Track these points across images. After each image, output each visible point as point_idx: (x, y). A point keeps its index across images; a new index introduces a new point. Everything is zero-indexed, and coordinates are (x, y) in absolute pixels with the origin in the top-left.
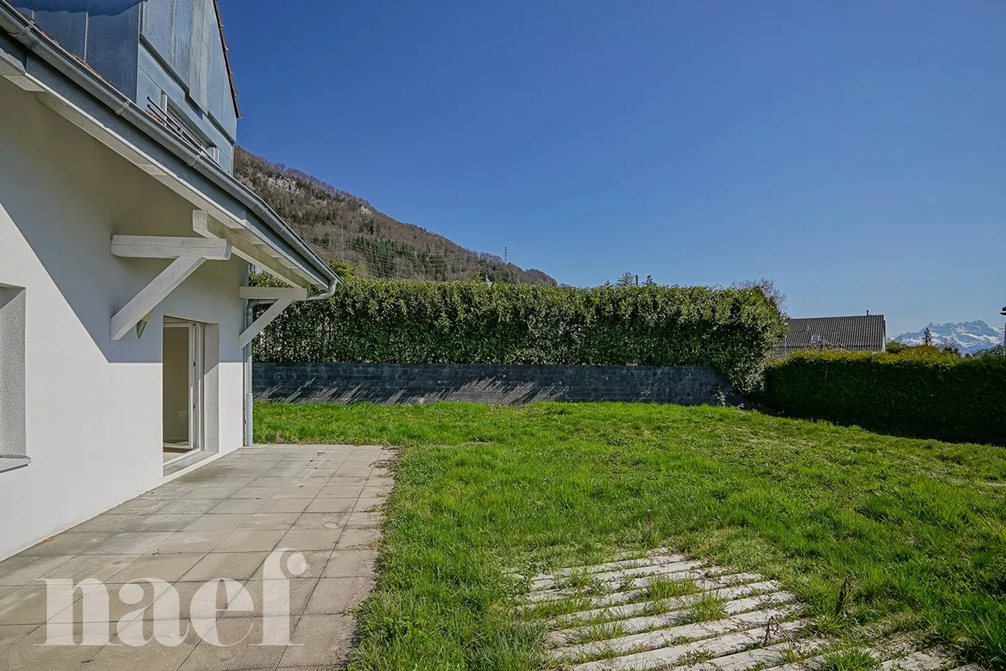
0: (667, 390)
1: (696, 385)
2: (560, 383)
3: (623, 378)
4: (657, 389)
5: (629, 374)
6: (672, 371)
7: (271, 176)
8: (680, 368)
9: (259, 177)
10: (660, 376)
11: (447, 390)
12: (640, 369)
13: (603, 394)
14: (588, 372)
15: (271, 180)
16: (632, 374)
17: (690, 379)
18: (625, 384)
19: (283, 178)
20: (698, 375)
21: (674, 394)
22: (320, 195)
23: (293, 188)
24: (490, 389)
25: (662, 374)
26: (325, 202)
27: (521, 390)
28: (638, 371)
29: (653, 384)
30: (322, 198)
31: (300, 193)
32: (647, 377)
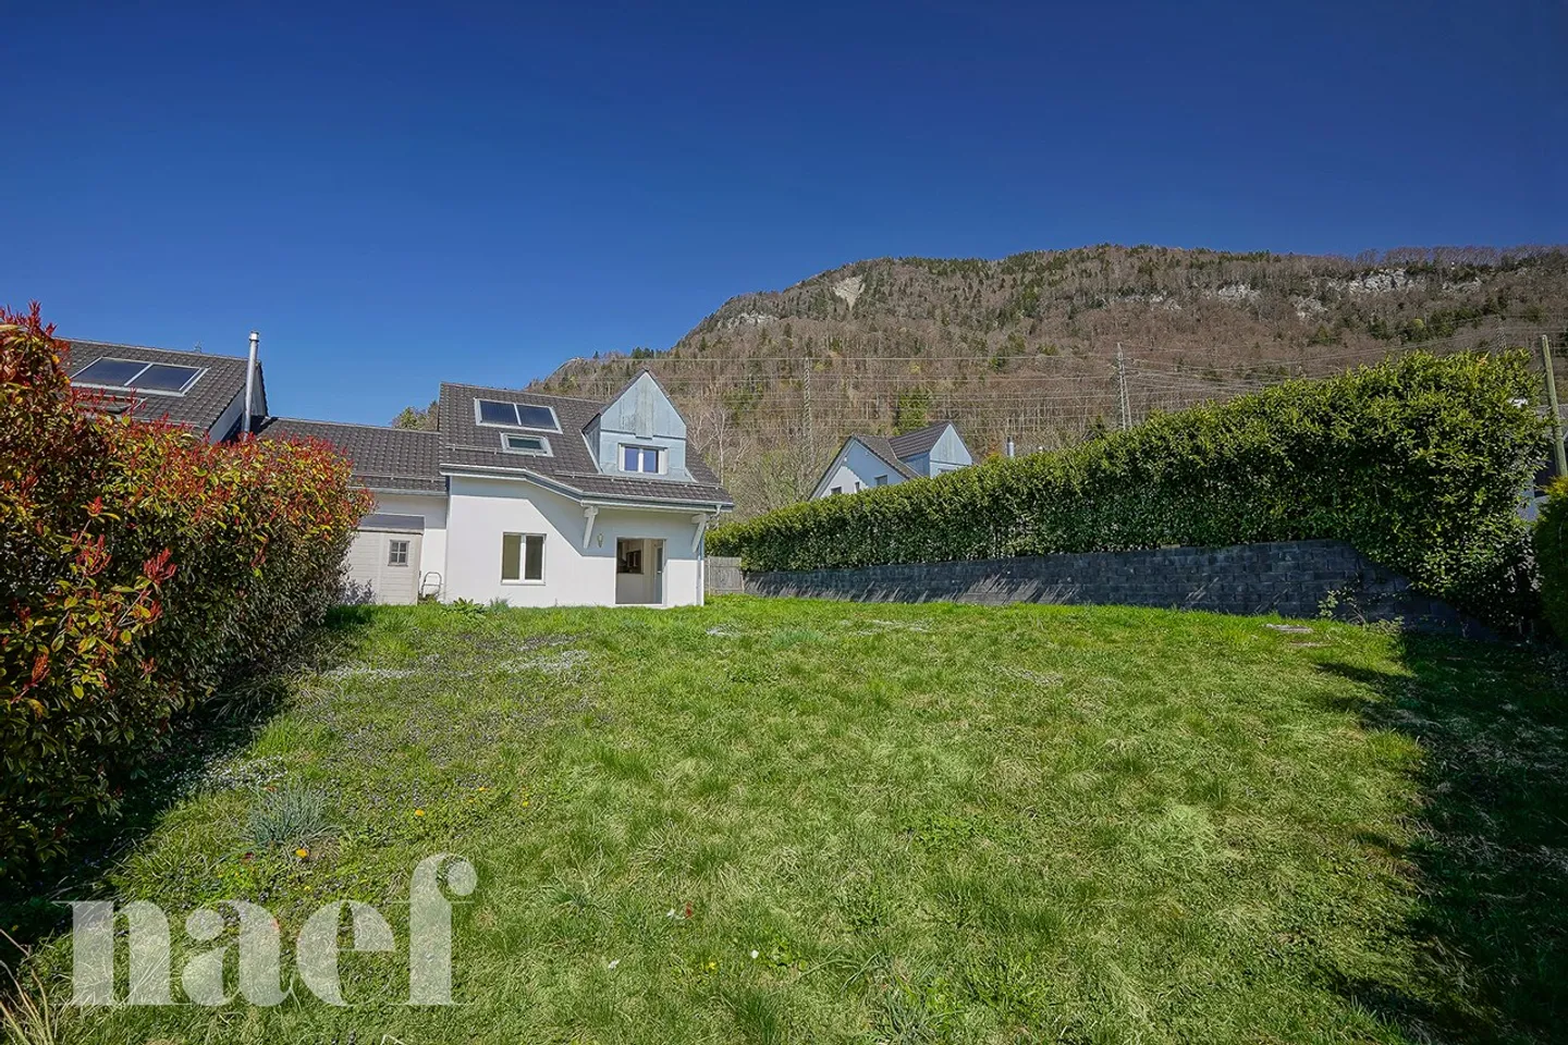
0: (1240, 589)
1: (1306, 578)
2: (1069, 579)
3: (1157, 570)
4: (1218, 586)
5: (1167, 563)
6: (1247, 554)
7: (1353, 279)
8: (1264, 546)
9: (1330, 288)
10: (1223, 564)
11: (960, 590)
12: (1186, 554)
13: (1126, 595)
14: (1104, 563)
15: (1354, 284)
16: (1172, 563)
17: (1289, 568)
18: (1160, 579)
19: (1376, 273)
20: (1307, 557)
21: (1255, 597)
22: (1462, 274)
23: (1400, 282)
24: (995, 589)
25: (1226, 559)
26: (1478, 282)
27: (1027, 589)
28: (1182, 557)
29: (1210, 579)
30: (1469, 277)
31: (1418, 285)
32: (1199, 567)
